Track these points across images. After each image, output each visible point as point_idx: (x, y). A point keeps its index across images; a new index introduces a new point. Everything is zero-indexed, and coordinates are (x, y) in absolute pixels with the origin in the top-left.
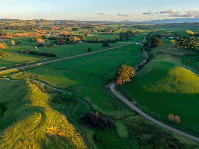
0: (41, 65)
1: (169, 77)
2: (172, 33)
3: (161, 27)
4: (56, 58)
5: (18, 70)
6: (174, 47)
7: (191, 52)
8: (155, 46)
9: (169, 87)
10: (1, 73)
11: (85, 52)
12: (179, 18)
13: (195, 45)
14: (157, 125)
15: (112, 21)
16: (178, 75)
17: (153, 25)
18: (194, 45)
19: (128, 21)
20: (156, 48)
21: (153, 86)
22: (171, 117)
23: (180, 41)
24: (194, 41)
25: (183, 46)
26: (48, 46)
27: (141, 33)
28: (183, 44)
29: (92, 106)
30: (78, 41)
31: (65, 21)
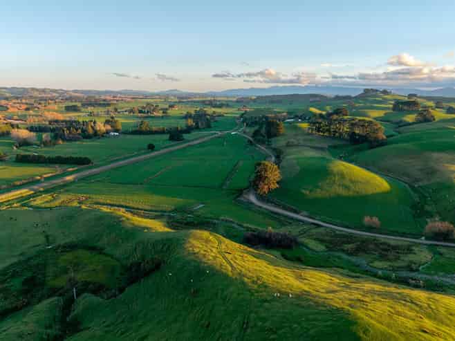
0: (75, 179)
1: (334, 176)
2: (289, 113)
3: (252, 103)
4: (91, 165)
5: (32, 192)
6: (309, 134)
7: (337, 142)
8: (275, 135)
9: (341, 188)
10: (2, 199)
11: (143, 151)
12: (277, 87)
13: (341, 131)
14: (351, 233)
15: (145, 92)
16: (345, 172)
17: (235, 99)
18: (340, 129)
19: (176, 90)
20: (279, 138)
21: (319, 190)
22: (367, 220)
23: (317, 125)
24: (339, 123)
25: (322, 132)
26: (45, 144)
27: (225, 115)
28: (321, 129)
29: (245, 225)
30: (107, 132)
31: (25, 90)
